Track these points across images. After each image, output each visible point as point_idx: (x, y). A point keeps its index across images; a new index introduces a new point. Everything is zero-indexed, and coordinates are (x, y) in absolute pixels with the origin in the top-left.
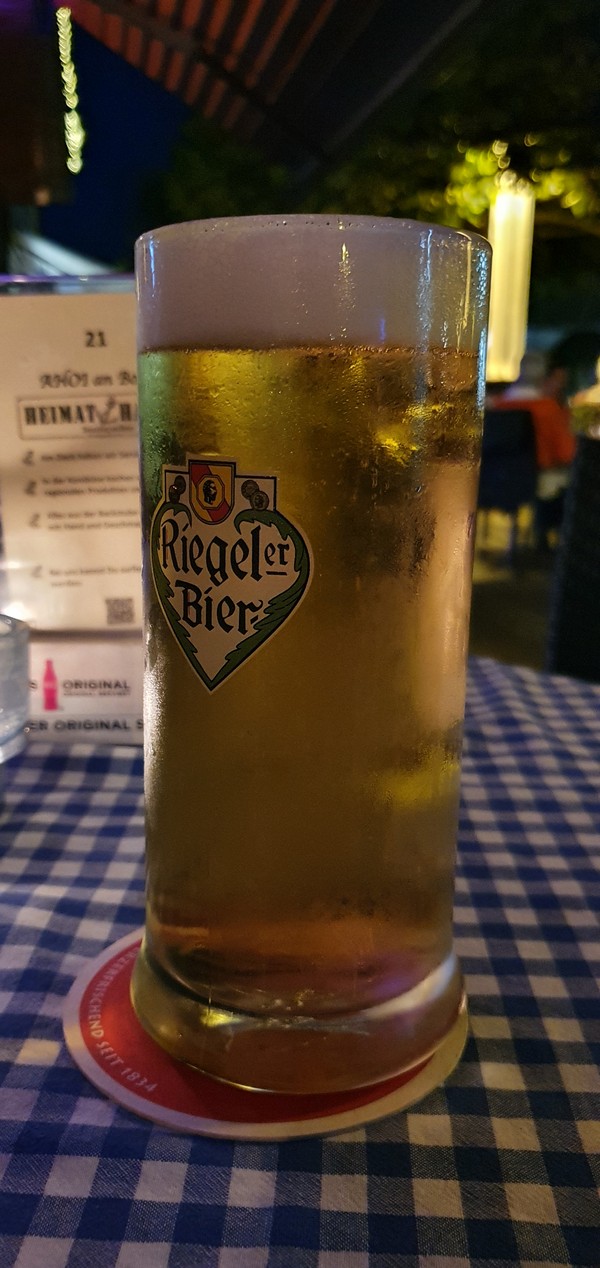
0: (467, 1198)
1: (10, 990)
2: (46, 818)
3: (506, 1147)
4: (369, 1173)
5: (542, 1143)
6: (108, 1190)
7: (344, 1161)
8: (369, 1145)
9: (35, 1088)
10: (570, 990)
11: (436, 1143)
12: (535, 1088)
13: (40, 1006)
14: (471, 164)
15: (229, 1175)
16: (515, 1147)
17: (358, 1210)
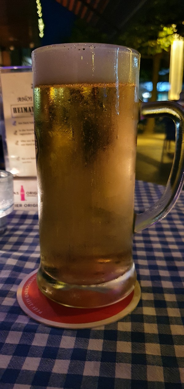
0: (133, 347)
1: (2, 283)
2: (19, 233)
3: (147, 332)
4: (104, 339)
5: (159, 331)
6: (25, 342)
7: (96, 335)
8: (105, 331)
9: (6, 312)
10: (174, 285)
11: (126, 330)
12: (159, 315)
13: (11, 288)
14: (165, 31)
15: (61, 338)
16: (150, 332)
17: (99, 350)
